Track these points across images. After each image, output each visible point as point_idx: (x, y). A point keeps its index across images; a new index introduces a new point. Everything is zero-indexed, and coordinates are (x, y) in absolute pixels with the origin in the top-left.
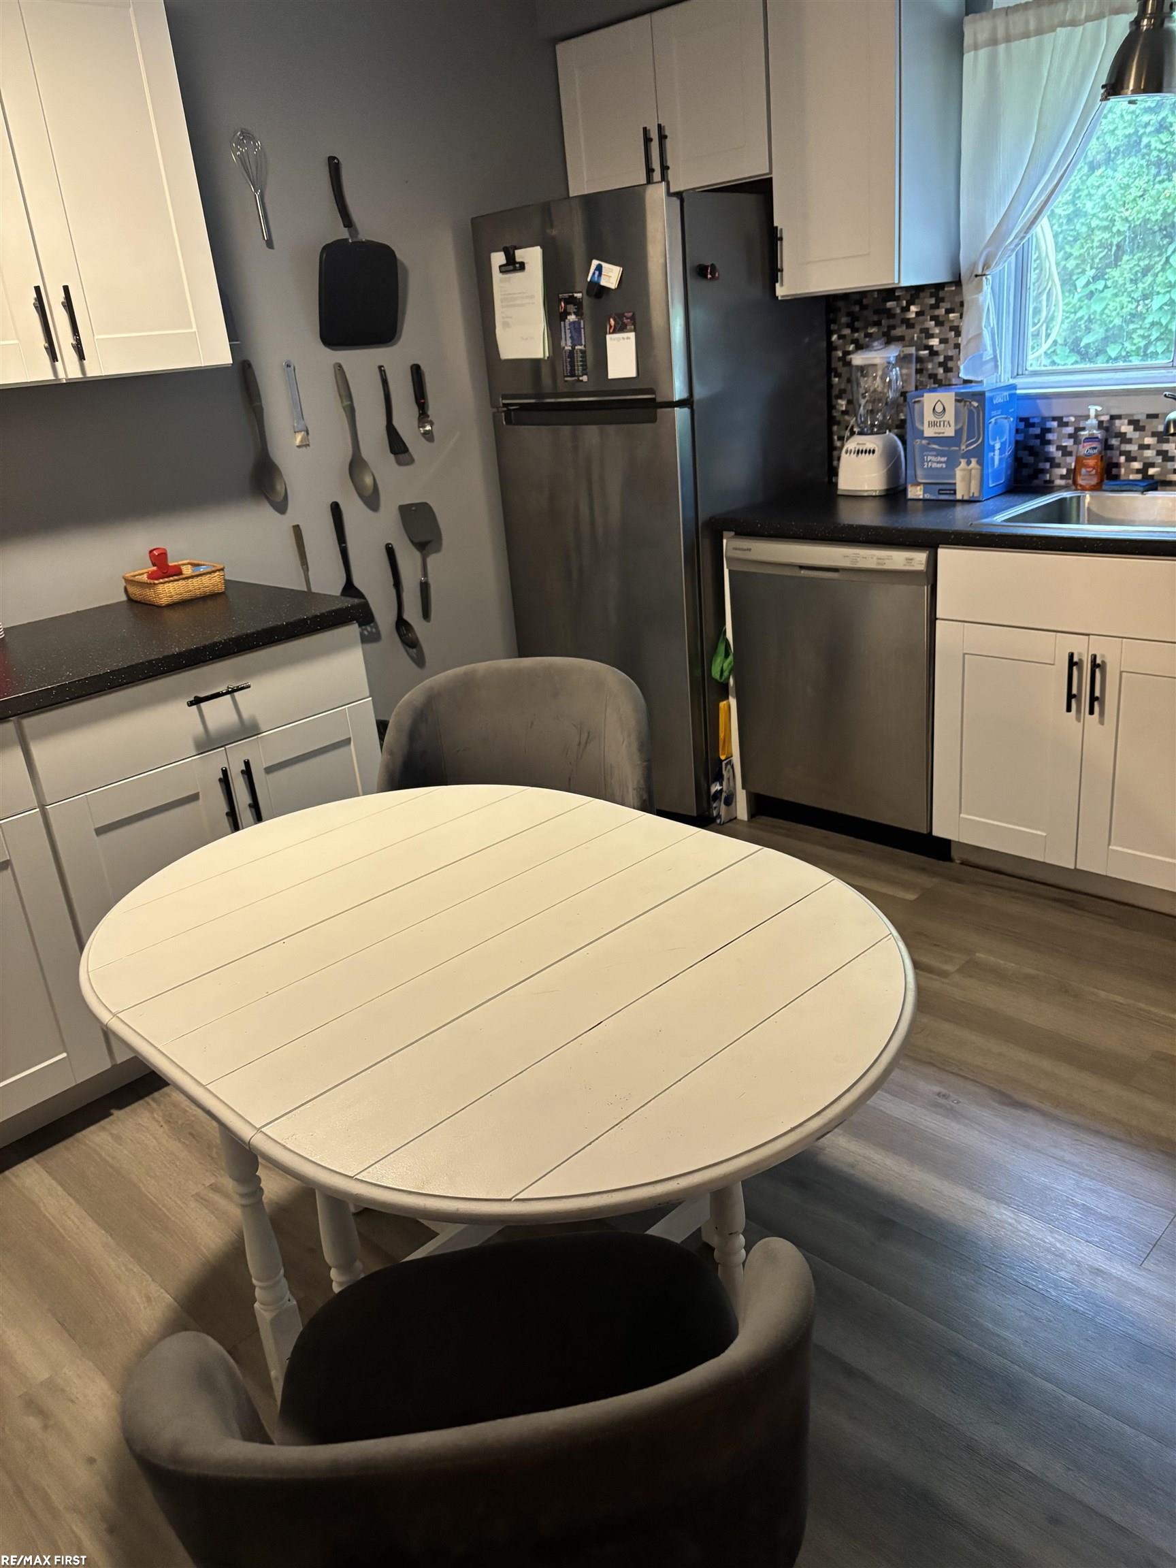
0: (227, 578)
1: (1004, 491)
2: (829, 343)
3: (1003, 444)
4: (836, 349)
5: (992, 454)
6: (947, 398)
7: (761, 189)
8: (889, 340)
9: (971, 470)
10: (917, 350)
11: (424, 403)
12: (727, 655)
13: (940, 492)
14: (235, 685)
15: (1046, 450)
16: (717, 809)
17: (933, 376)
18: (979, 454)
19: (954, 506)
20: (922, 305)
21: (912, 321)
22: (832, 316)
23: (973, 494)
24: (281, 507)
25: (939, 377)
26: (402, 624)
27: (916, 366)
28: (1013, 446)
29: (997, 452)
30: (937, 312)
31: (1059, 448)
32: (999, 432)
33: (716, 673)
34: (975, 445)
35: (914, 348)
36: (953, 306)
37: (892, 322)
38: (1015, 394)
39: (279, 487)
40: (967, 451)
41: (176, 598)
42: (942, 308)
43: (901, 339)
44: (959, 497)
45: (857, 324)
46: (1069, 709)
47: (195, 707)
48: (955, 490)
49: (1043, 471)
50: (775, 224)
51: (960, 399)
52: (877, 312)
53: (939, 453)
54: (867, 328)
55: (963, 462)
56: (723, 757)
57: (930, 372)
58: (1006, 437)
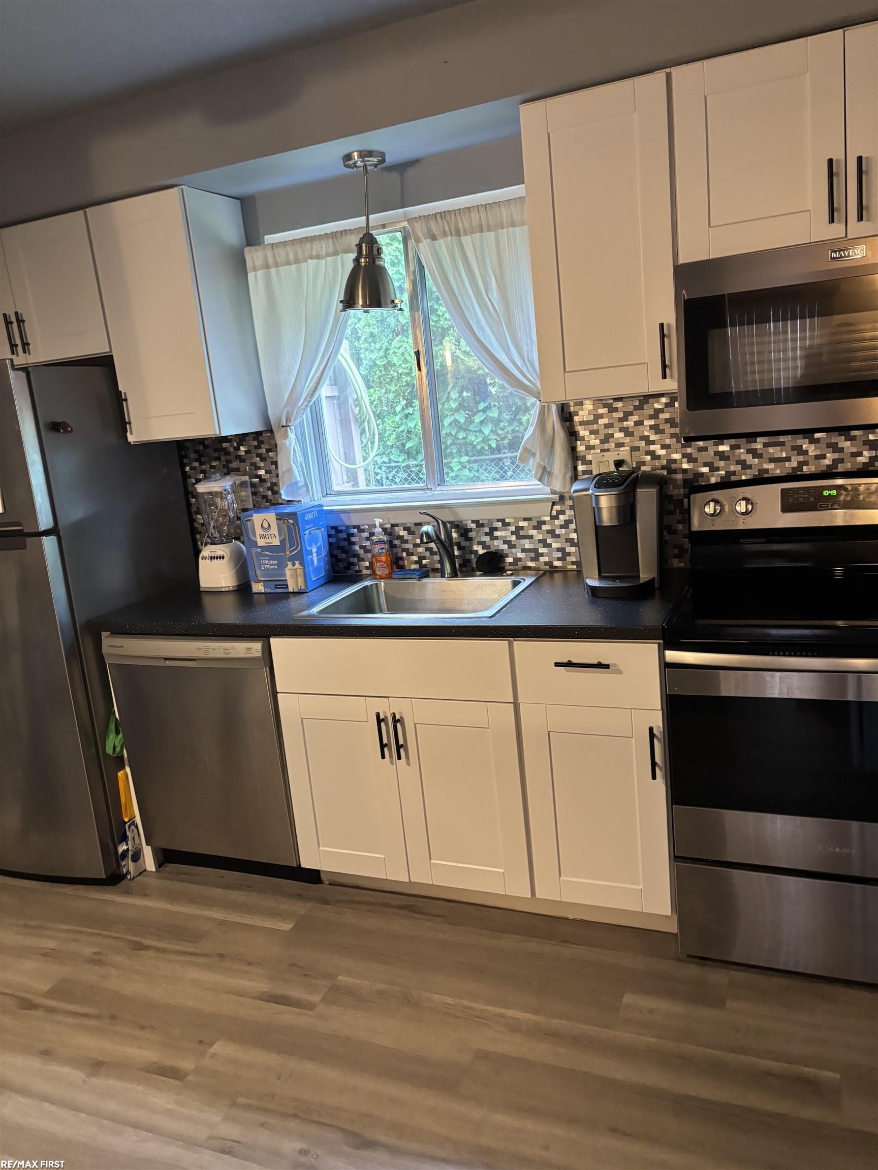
1: (326, 581)
2: (184, 474)
3: (319, 549)
4: (190, 477)
5: (311, 556)
6: (270, 517)
7: (105, 363)
8: (228, 471)
9: (296, 570)
10: (251, 478)
12: (117, 733)
13: (276, 587)
15: (353, 549)
16: (126, 867)
17: (265, 497)
18: (300, 557)
19: (288, 598)
20: (249, 446)
21: (243, 458)
22: (183, 452)
23: (301, 587)
25: (269, 498)
27: (251, 489)
28: (327, 548)
29: (315, 555)
30: (260, 451)
31: (361, 547)
32: (313, 540)
33: (109, 751)
34: (296, 551)
35: (247, 477)
36: (271, 447)
37: (228, 458)
38: (323, 510)
40: (292, 555)
42: (263, 448)
43: (237, 470)
44: (291, 590)
45: (203, 459)
46: (383, 757)
48: (287, 585)
49: (353, 564)
50: (120, 389)
51: (280, 517)
52: (216, 450)
53: (271, 558)
54: (211, 462)
55: (290, 564)
56: (126, 820)
57: (262, 494)
58: (320, 542)
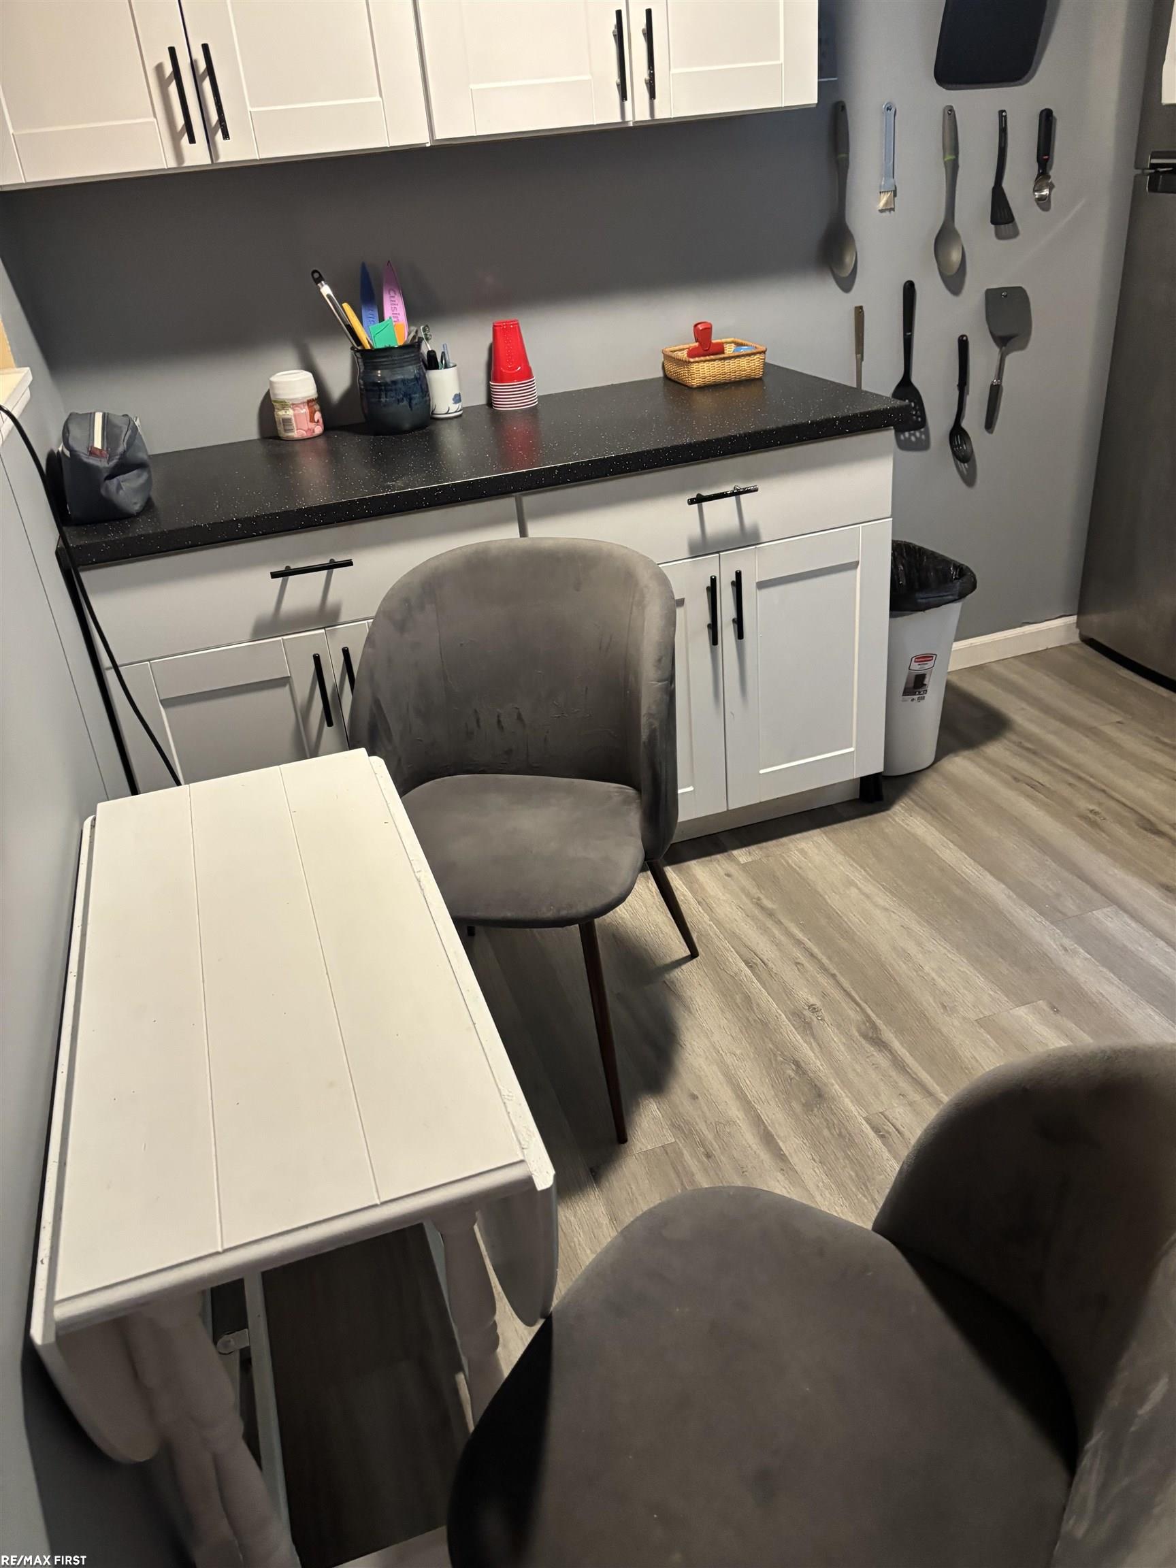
0: (767, 361)
11: (1047, 160)
14: (742, 486)
24: (846, 284)
26: (957, 433)
39: (849, 260)
41: (709, 380)
47: (696, 505)
